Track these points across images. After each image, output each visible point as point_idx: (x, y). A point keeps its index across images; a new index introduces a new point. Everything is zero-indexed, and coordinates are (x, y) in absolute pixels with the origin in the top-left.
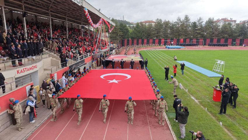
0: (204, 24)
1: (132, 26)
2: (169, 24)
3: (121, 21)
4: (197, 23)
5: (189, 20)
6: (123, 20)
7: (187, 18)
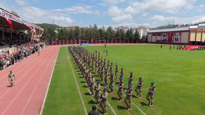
0: (106, 30)
1: (60, 29)
2: (84, 30)
3: (52, 25)
4: (102, 29)
5: (97, 27)
6: (53, 24)
7: (95, 26)
